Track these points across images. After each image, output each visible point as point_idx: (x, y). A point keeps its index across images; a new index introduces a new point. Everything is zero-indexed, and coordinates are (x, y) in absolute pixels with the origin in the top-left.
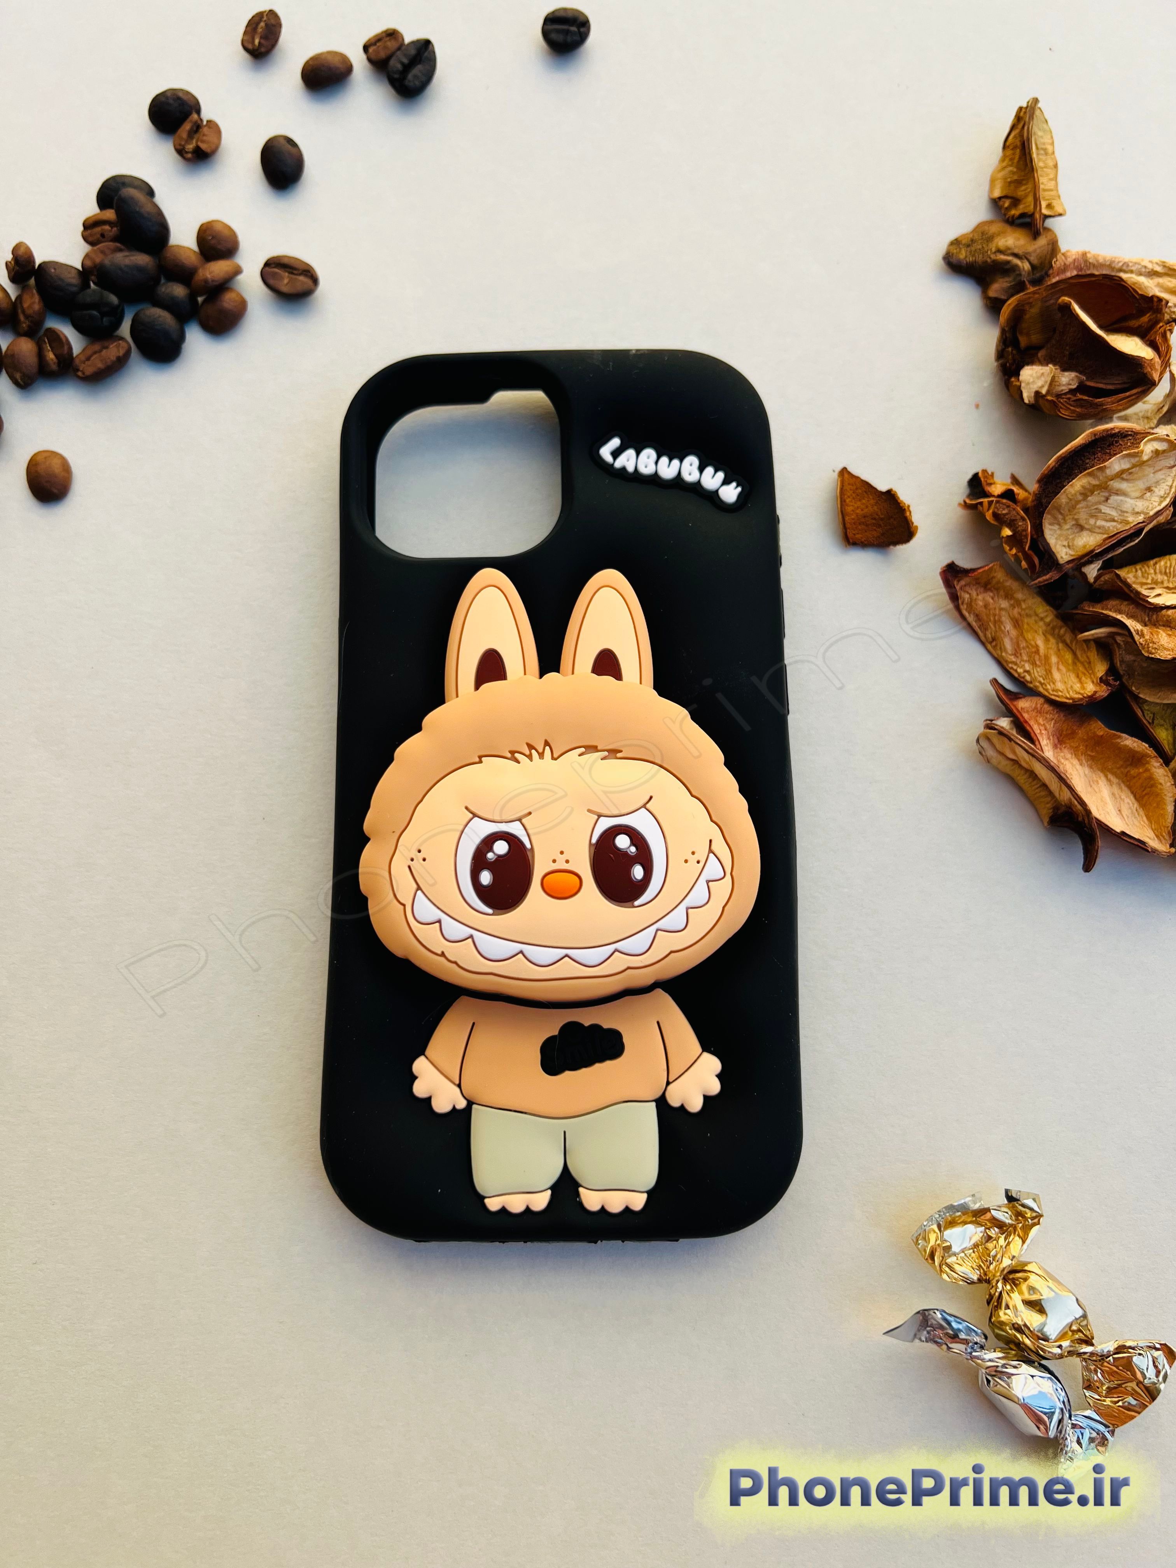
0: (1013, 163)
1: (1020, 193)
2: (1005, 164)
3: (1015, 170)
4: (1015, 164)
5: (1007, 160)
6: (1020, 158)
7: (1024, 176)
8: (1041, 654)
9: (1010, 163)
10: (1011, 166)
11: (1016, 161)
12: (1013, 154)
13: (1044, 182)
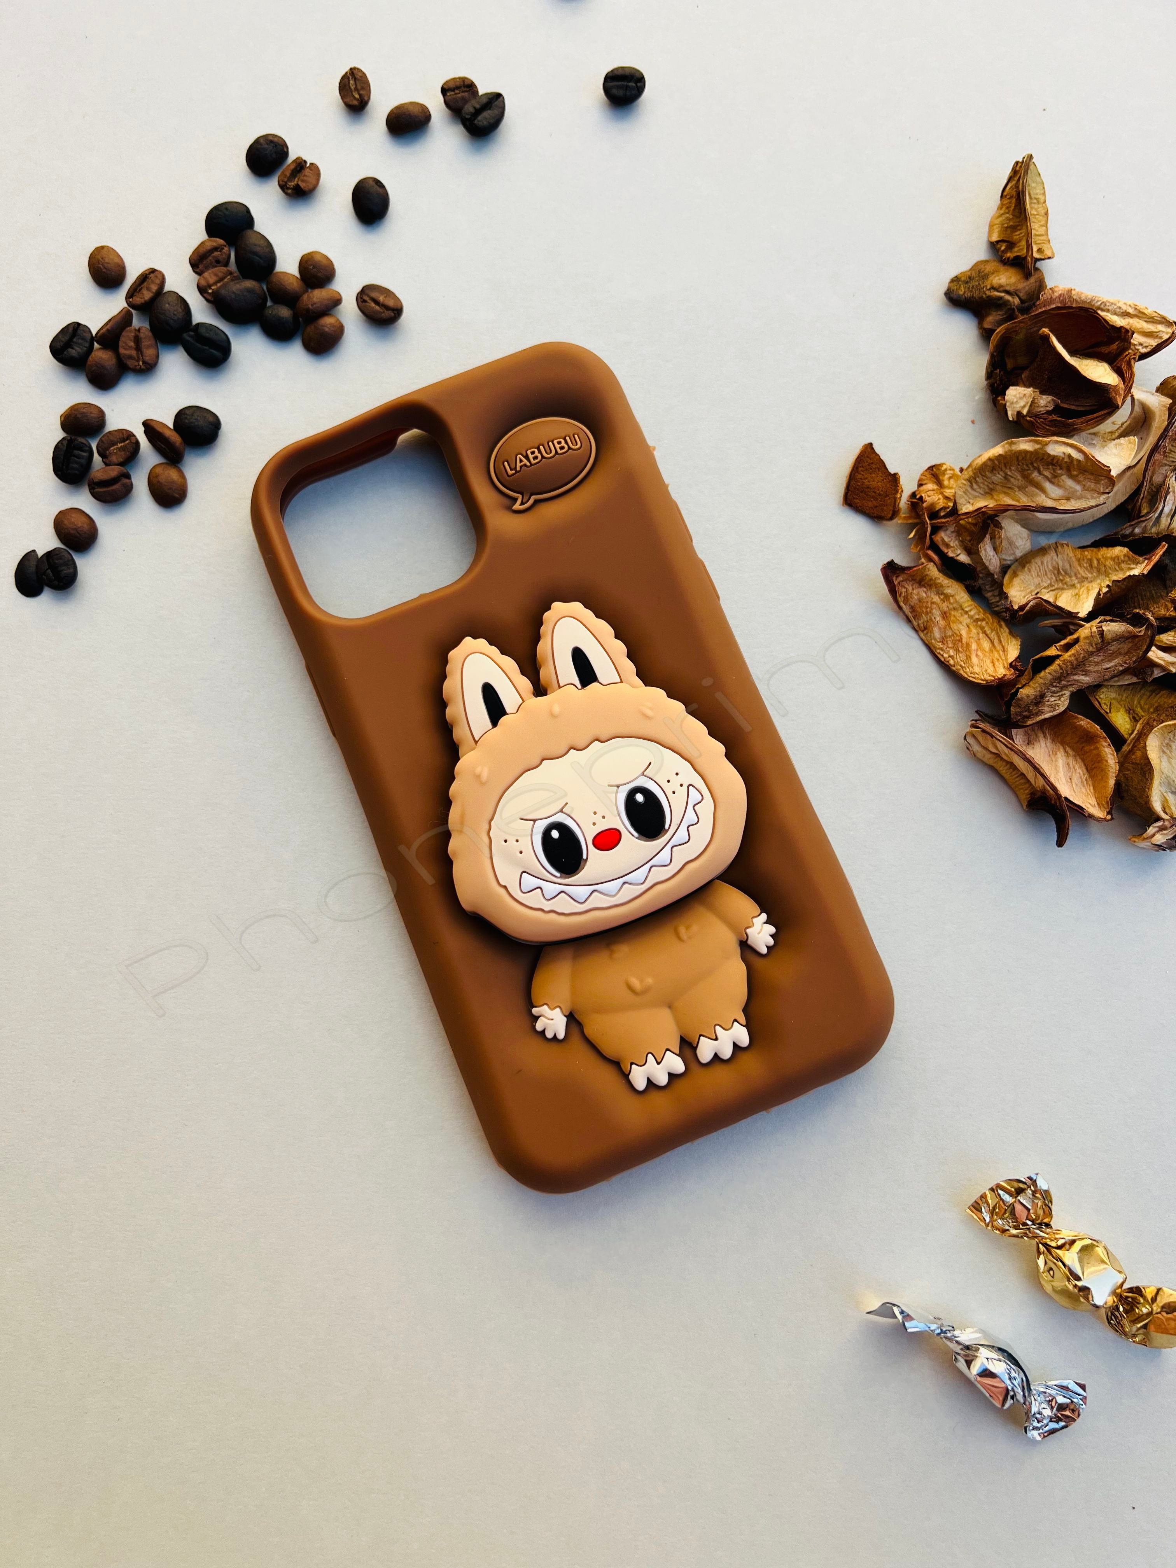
0: (1009, 211)
1: (1016, 236)
2: (1002, 212)
3: (1011, 217)
4: (1011, 212)
5: (1004, 208)
6: (1016, 206)
7: (1019, 222)
8: (963, 642)
9: (1007, 211)
10: (1008, 213)
11: (1012, 209)
12: (1010, 203)
13: (1036, 227)
